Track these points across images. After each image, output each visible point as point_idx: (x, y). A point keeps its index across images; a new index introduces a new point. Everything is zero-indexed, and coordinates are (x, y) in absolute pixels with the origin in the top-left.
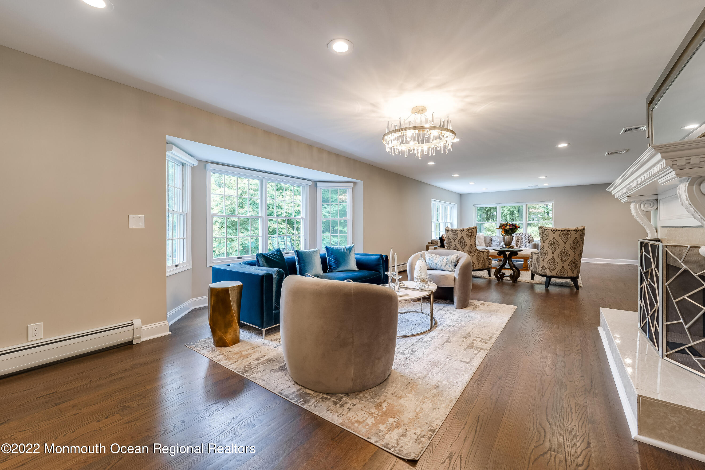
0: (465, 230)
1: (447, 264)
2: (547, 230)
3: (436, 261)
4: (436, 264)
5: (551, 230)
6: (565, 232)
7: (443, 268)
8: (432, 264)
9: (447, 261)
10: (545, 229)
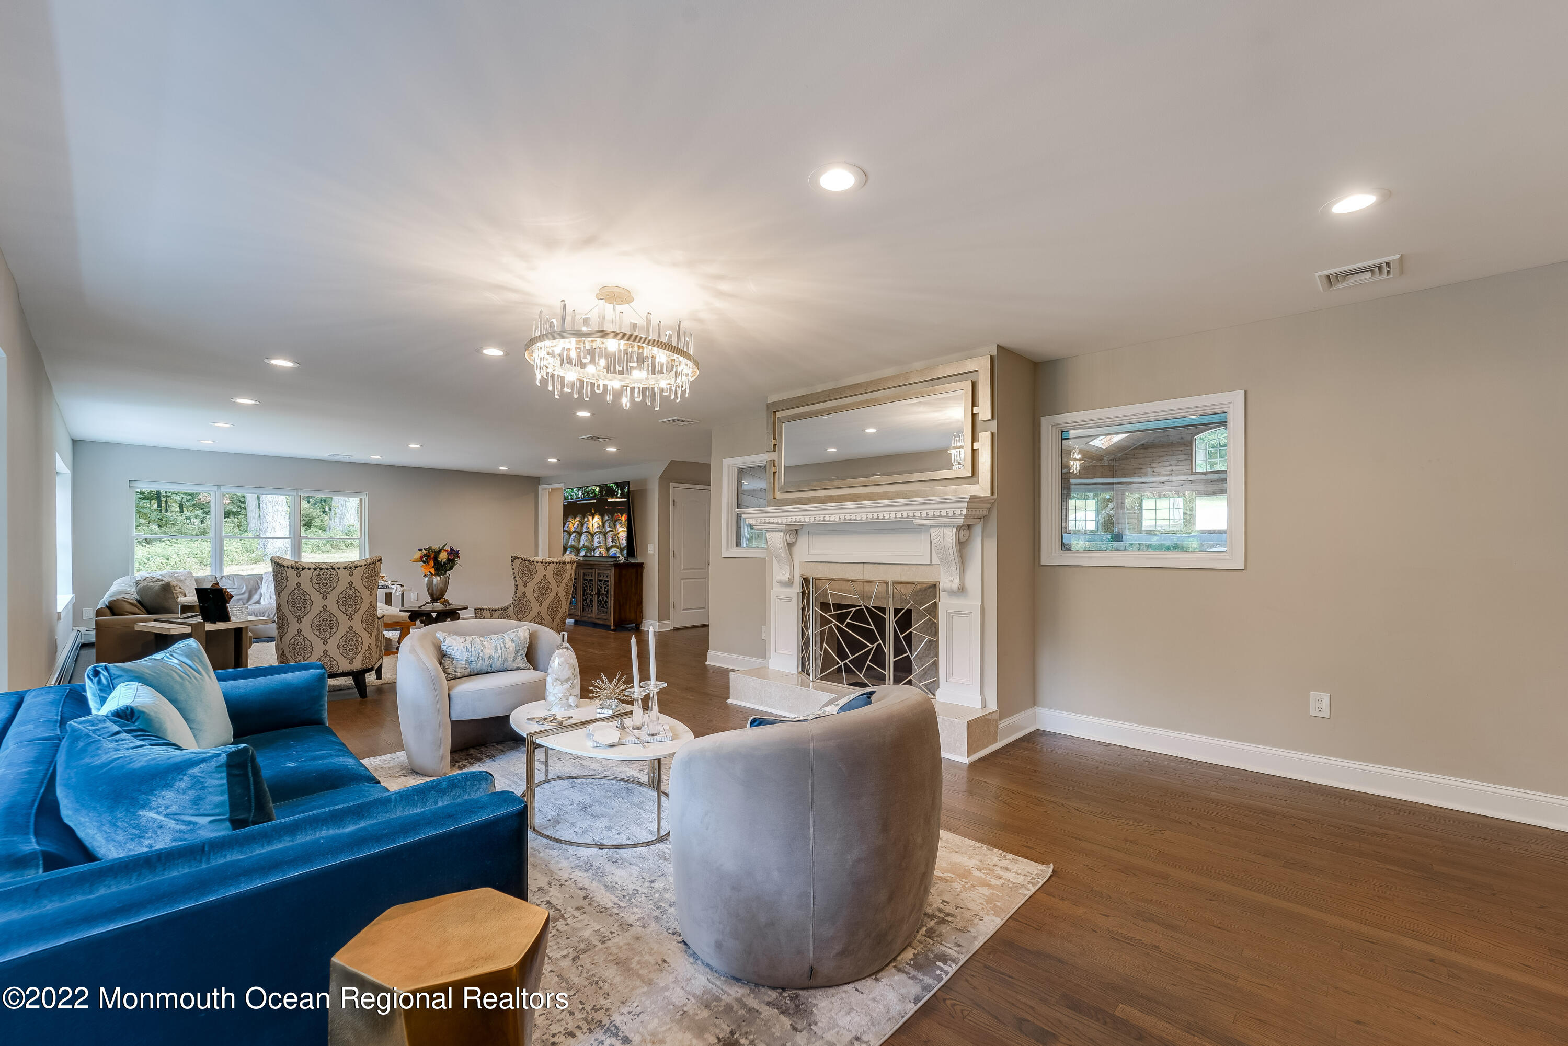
0: (361, 566)
1: (517, 652)
2: (533, 562)
3: (489, 651)
4: (491, 657)
5: (542, 563)
6: (561, 565)
7: (510, 664)
8: (480, 662)
9: (516, 647)
10: (529, 561)
